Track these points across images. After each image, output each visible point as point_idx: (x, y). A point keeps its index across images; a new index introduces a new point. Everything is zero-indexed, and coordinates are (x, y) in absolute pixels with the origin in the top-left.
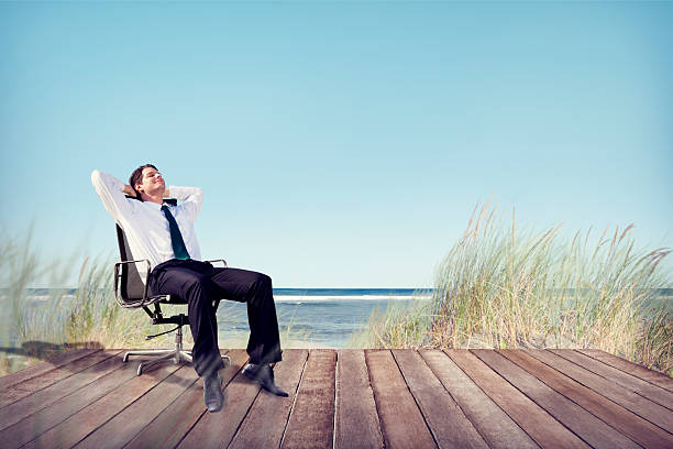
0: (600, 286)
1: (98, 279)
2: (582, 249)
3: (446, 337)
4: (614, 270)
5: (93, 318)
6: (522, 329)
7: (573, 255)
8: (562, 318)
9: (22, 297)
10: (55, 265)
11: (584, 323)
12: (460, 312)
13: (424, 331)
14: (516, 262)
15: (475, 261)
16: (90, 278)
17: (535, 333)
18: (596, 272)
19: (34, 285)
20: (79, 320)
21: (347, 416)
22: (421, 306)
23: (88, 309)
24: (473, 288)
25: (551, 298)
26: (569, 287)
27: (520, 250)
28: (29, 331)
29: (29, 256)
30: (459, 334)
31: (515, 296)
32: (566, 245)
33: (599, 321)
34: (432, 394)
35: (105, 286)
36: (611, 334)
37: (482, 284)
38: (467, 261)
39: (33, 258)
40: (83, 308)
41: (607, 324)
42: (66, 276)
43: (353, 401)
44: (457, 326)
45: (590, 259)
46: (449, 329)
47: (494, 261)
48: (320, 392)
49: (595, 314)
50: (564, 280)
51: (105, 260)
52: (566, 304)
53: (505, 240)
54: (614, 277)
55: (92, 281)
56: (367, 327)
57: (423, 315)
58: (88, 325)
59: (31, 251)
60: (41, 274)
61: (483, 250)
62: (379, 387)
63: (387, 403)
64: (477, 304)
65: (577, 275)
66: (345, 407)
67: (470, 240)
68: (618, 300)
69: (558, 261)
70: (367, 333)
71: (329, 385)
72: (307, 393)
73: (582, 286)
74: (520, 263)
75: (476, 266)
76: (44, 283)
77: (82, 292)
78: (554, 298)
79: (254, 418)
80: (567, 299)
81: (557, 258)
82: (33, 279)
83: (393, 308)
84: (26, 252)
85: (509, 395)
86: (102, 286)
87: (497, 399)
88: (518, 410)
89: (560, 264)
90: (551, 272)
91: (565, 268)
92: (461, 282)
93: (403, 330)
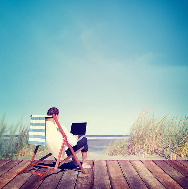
0: (180, 134)
1: (25, 132)
2: (175, 123)
3: (133, 150)
4: (185, 129)
5: (23, 145)
6: (156, 148)
7: (172, 124)
8: (169, 144)
9: (1, 138)
10: (12, 127)
11: (175, 146)
12: (137, 142)
13: (126, 148)
14: (154, 127)
15: (141, 126)
16: (22, 132)
17: (160, 149)
18: (179, 130)
19: (5, 134)
20: (19, 145)
21: (98, 186)
22: (125, 141)
23: (22, 141)
24: (141, 135)
25: (165, 138)
26: (171, 134)
27: (155, 123)
28: (4, 149)
29: (3, 125)
30: (137, 149)
31: (154, 137)
32: (170, 122)
33: (180, 145)
34: (134, 178)
35: (27, 134)
36: (184, 149)
37: (144, 134)
38: (139, 126)
39: (5, 126)
40: (20, 141)
41: (182, 146)
42: (15, 131)
43: (101, 181)
44: (136, 147)
45: (177, 126)
46: (134, 148)
47: (147, 126)
48: (87, 177)
49: (179, 143)
50: (169, 132)
51: (27, 126)
52: (170, 140)
53: (151, 120)
54: (185, 131)
55: (23, 132)
56: (108, 147)
57: (126, 143)
58: (22, 146)
59: (4, 123)
60: (7, 131)
61: (144, 123)
62: (112, 175)
63: (115, 182)
64: (142, 140)
65: (173, 131)
66: (97, 183)
67: (140, 120)
68: (186, 139)
69: (167, 127)
70: (108, 149)
71: (91, 175)
72: (82, 178)
73: (175, 134)
74: (156, 127)
75: (142, 128)
76: (8, 133)
77: (20, 136)
78: (166, 138)
79: (61, 187)
80: (170, 138)
81: (167, 125)
82: (5, 132)
83: (116, 141)
84: (3, 124)
85: (166, 179)
86: (26, 134)
87: (161, 180)
88: (168, 184)
89: (168, 128)
90: (165, 130)
91: (170, 129)
92: (137, 133)
93: (119, 148)
